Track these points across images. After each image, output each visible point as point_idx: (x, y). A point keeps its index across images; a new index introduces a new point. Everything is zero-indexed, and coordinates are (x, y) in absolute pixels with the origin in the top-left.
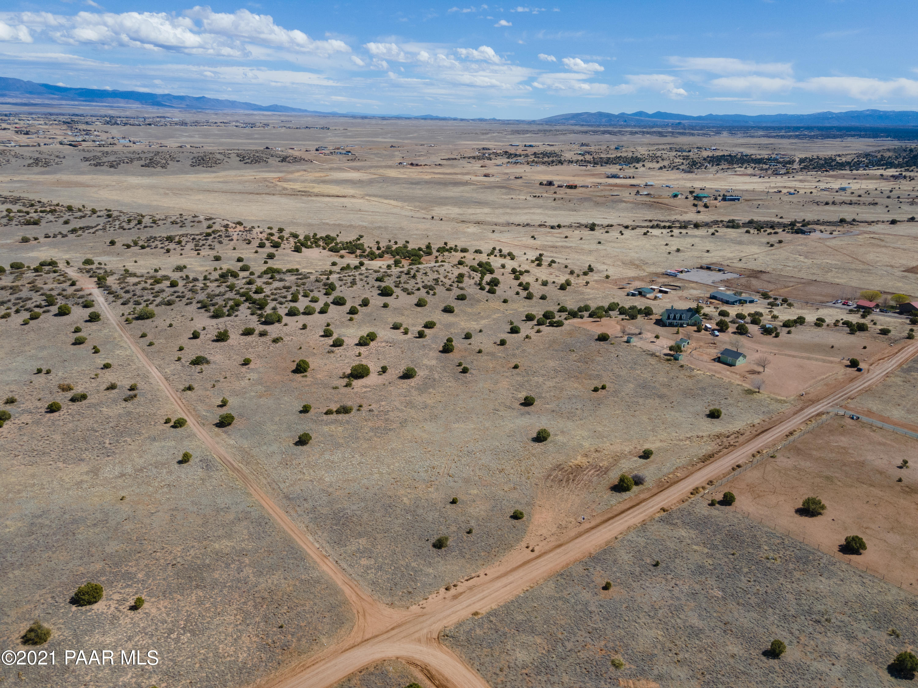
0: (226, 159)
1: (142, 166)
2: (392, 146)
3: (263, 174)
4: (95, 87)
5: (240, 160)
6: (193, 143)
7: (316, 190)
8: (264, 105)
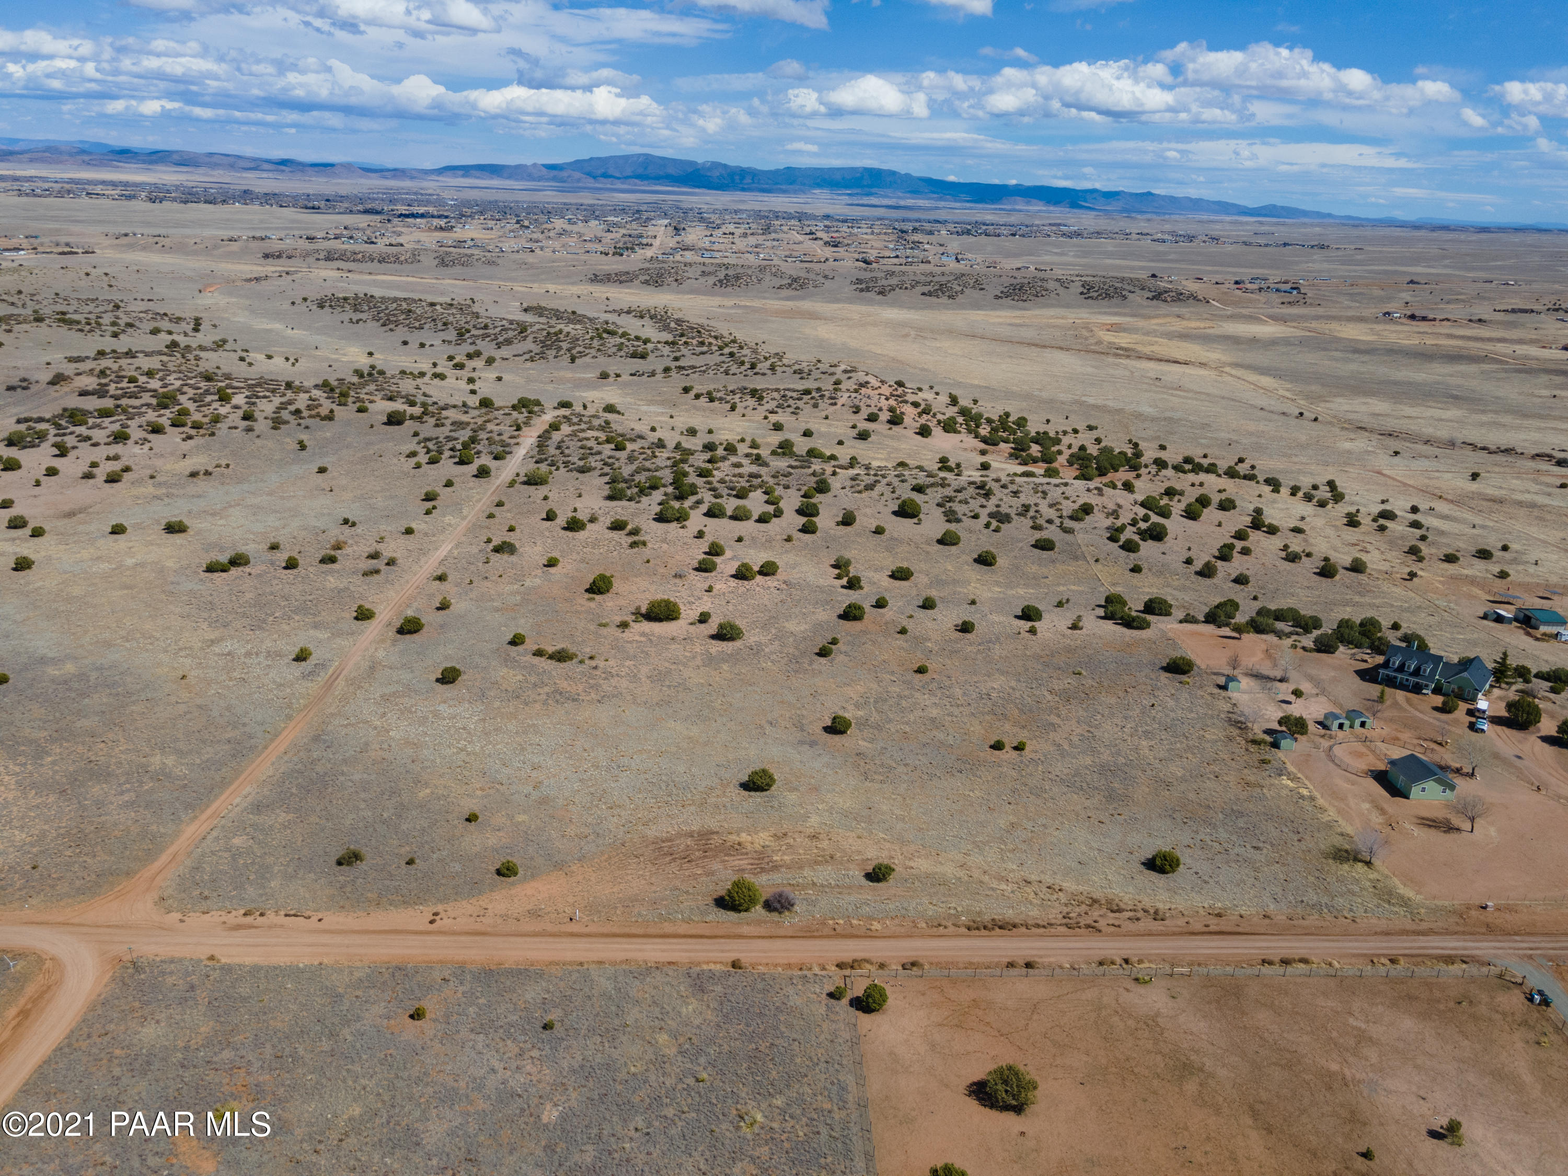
0: (1061, 291)
1: (923, 294)
2: (1412, 282)
3: (1099, 317)
4: (996, 181)
5: (1082, 293)
6: (1042, 263)
7: (1147, 350)
8: (1250, 206)
